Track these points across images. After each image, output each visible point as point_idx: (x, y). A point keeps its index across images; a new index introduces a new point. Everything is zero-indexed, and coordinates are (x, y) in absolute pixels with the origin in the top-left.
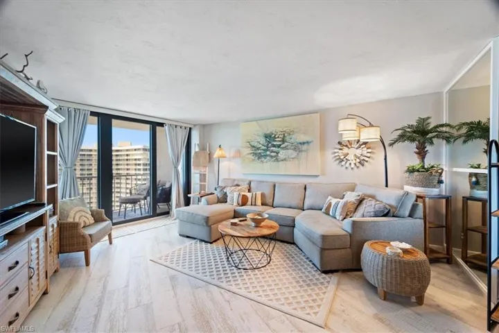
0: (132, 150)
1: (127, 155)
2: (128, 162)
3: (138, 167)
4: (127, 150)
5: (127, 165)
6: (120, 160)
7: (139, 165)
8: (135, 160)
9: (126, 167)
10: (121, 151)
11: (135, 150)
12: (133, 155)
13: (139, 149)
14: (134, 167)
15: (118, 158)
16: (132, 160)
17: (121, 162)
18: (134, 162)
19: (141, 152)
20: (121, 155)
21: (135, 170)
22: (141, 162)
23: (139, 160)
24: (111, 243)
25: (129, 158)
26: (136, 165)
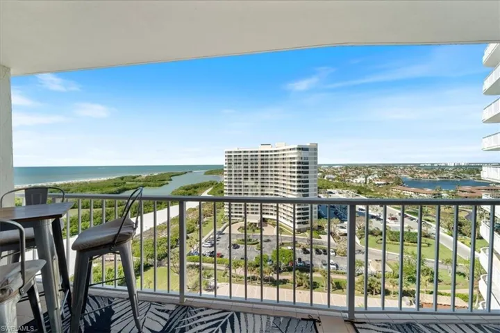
0: (288, 150)
1: (283, 154)
3: (293, 165)
4: (284, 150)
7: (294, 163)
8: (291, 158)
9: (282, 165)
11: (290, 149)
12: (288, 154)
13: (294, 149)
14: (289, 165)
16: (288, 158)
19: (296, 151)
20: (278, 155)
21: (291, 167)
22: (296, 161)
23: (294, 158)
25: (284, 157)
26: (291, 163)
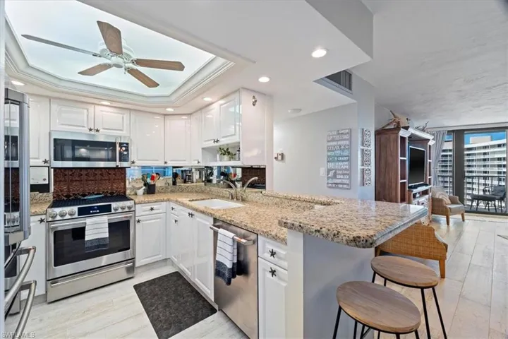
2: (487, 163)
5: (485, 166)
6: (473, 160)
10: (475, 149)
15: (471, 158)
17: (474, 163)
18: (497, 163)
24: (463, 221)
